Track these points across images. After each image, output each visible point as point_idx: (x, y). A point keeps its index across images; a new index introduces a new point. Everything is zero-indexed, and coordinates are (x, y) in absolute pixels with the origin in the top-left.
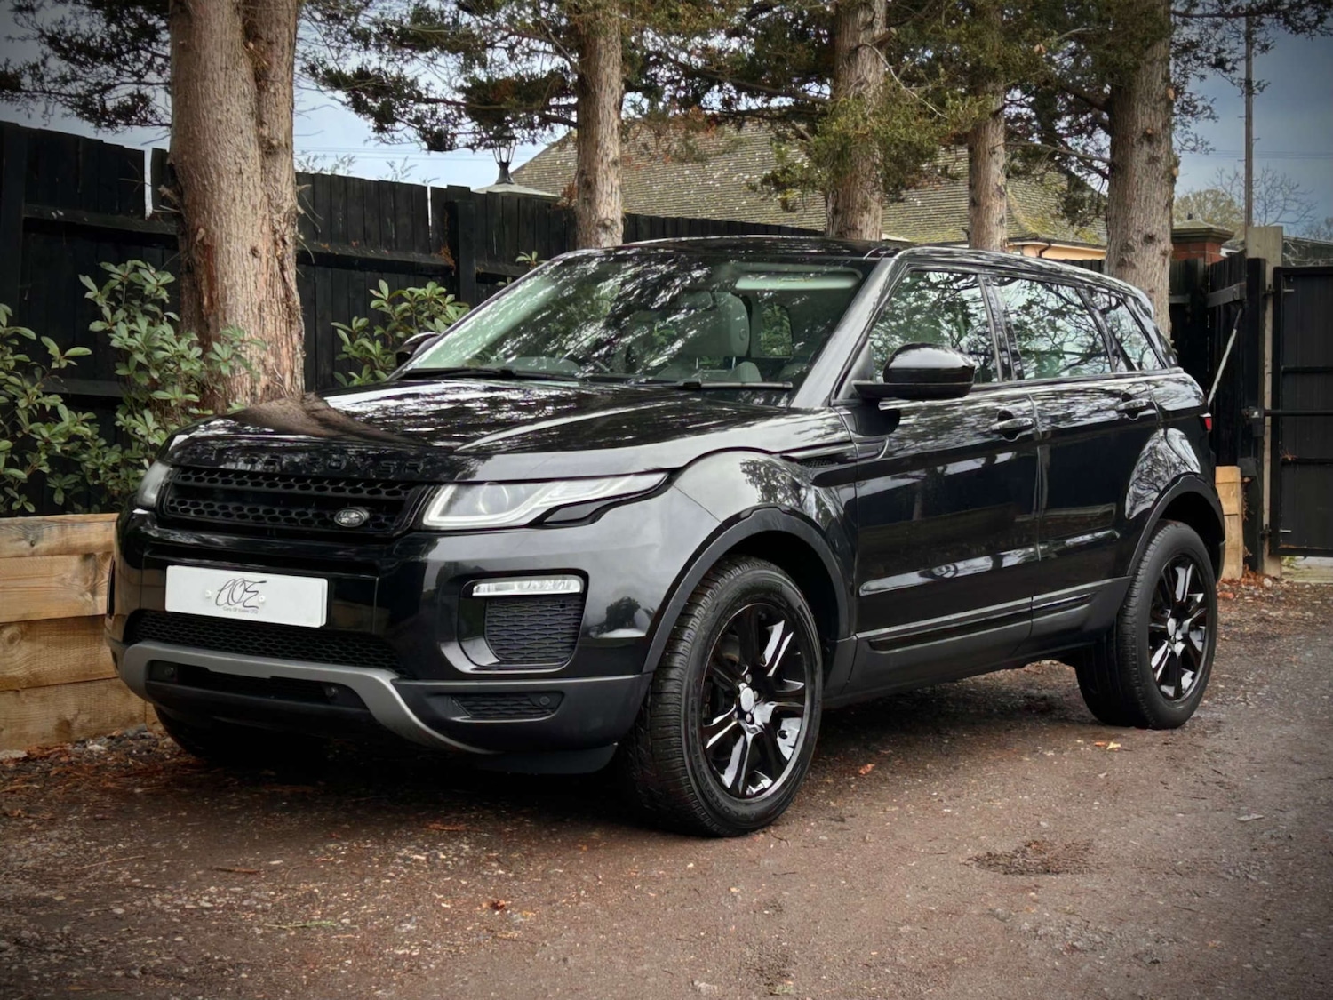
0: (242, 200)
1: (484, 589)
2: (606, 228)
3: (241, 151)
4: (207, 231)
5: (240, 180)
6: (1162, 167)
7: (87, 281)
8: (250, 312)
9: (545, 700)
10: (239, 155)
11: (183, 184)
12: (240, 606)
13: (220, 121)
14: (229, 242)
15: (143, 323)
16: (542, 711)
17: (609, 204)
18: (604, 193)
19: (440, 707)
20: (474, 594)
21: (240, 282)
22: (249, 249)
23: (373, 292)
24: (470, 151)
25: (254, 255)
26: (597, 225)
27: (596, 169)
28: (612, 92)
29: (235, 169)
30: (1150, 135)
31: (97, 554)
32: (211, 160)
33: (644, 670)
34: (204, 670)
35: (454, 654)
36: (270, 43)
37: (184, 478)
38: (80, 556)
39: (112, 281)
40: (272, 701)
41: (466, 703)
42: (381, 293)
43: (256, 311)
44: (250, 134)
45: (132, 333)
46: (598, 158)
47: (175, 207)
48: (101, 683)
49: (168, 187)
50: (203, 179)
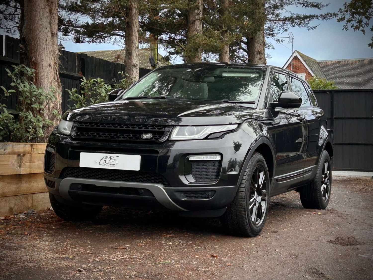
0: (46, 49)
1: (192, 158)
2: (135, 66)
3: (46, 34)
4: (36, 58)
5: (46, 43)
6: (263, 60)
7: (8, 70)
8: (48, 84)
9: (210, 193)
10: (46, 35)
11: (28, 43)
12: (109, 164)
13: (41, 25)
14: (43, 62)
15: (27, 84)
16: (209, 197)
17: (136, 60)
18: (134, 56)
19: (178, 195)
20: (189, 160)
21: (46, 74)
22: (48, 64)
23: (81, 80)
24: (88, 43)
25: (50, 67)
26: (133, 66)
27: (132, 49)
28: (137, 27)
29: (45, 39)
30: (259, 52)
31: (21, 154)
32: (38, 36)
33: (237, 184)
34: (94, 185)
35: (183, 178)
36: (52, 3)
37: (80, 125)
38: (17, 155)
39: (16, 71)
40: (118, 195)
41: (186, 194)
42: (84, 80)
43: (50, 83)
44: (49, 29)
45: (24, 86)
46: (133, 46)
47: (24, 51)
48: (21, 196)
49: (22, 45)
50: (35, 42)
